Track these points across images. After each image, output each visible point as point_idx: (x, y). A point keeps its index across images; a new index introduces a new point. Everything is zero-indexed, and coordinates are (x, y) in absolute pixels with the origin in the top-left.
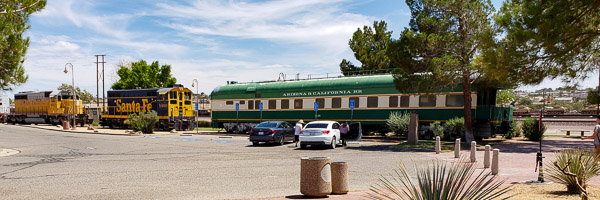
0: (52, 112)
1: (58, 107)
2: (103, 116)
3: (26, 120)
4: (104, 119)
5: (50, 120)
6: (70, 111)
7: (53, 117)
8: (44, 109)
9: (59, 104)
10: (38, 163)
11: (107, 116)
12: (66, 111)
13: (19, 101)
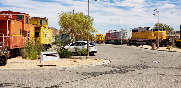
0: (150, 38)
1: (153, 35)
2: (177, 41)
3: (137, 43)
4: (178, 42)
5: (148, 43)
6: (159, 38)
7: (150, 41)
8: (146, 37)
9: (153, 34)
10: (107, 73)
11: (179, 41)
12: (157, 38)
13: (134, 33)
